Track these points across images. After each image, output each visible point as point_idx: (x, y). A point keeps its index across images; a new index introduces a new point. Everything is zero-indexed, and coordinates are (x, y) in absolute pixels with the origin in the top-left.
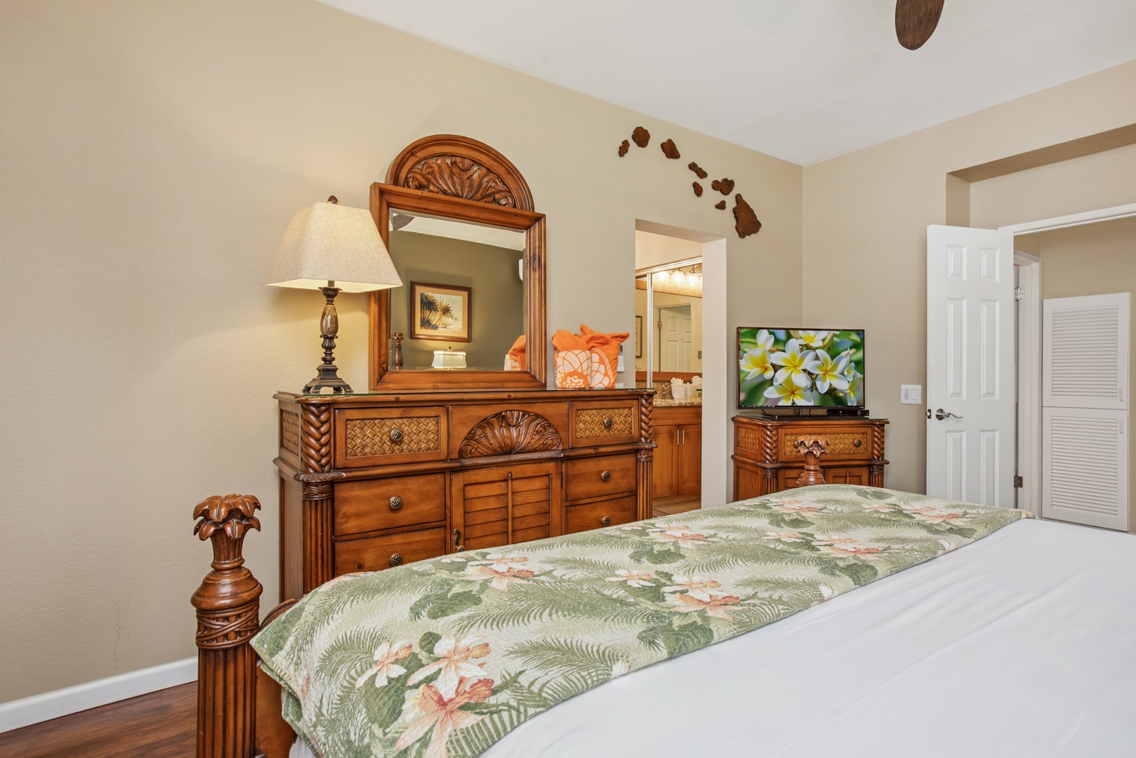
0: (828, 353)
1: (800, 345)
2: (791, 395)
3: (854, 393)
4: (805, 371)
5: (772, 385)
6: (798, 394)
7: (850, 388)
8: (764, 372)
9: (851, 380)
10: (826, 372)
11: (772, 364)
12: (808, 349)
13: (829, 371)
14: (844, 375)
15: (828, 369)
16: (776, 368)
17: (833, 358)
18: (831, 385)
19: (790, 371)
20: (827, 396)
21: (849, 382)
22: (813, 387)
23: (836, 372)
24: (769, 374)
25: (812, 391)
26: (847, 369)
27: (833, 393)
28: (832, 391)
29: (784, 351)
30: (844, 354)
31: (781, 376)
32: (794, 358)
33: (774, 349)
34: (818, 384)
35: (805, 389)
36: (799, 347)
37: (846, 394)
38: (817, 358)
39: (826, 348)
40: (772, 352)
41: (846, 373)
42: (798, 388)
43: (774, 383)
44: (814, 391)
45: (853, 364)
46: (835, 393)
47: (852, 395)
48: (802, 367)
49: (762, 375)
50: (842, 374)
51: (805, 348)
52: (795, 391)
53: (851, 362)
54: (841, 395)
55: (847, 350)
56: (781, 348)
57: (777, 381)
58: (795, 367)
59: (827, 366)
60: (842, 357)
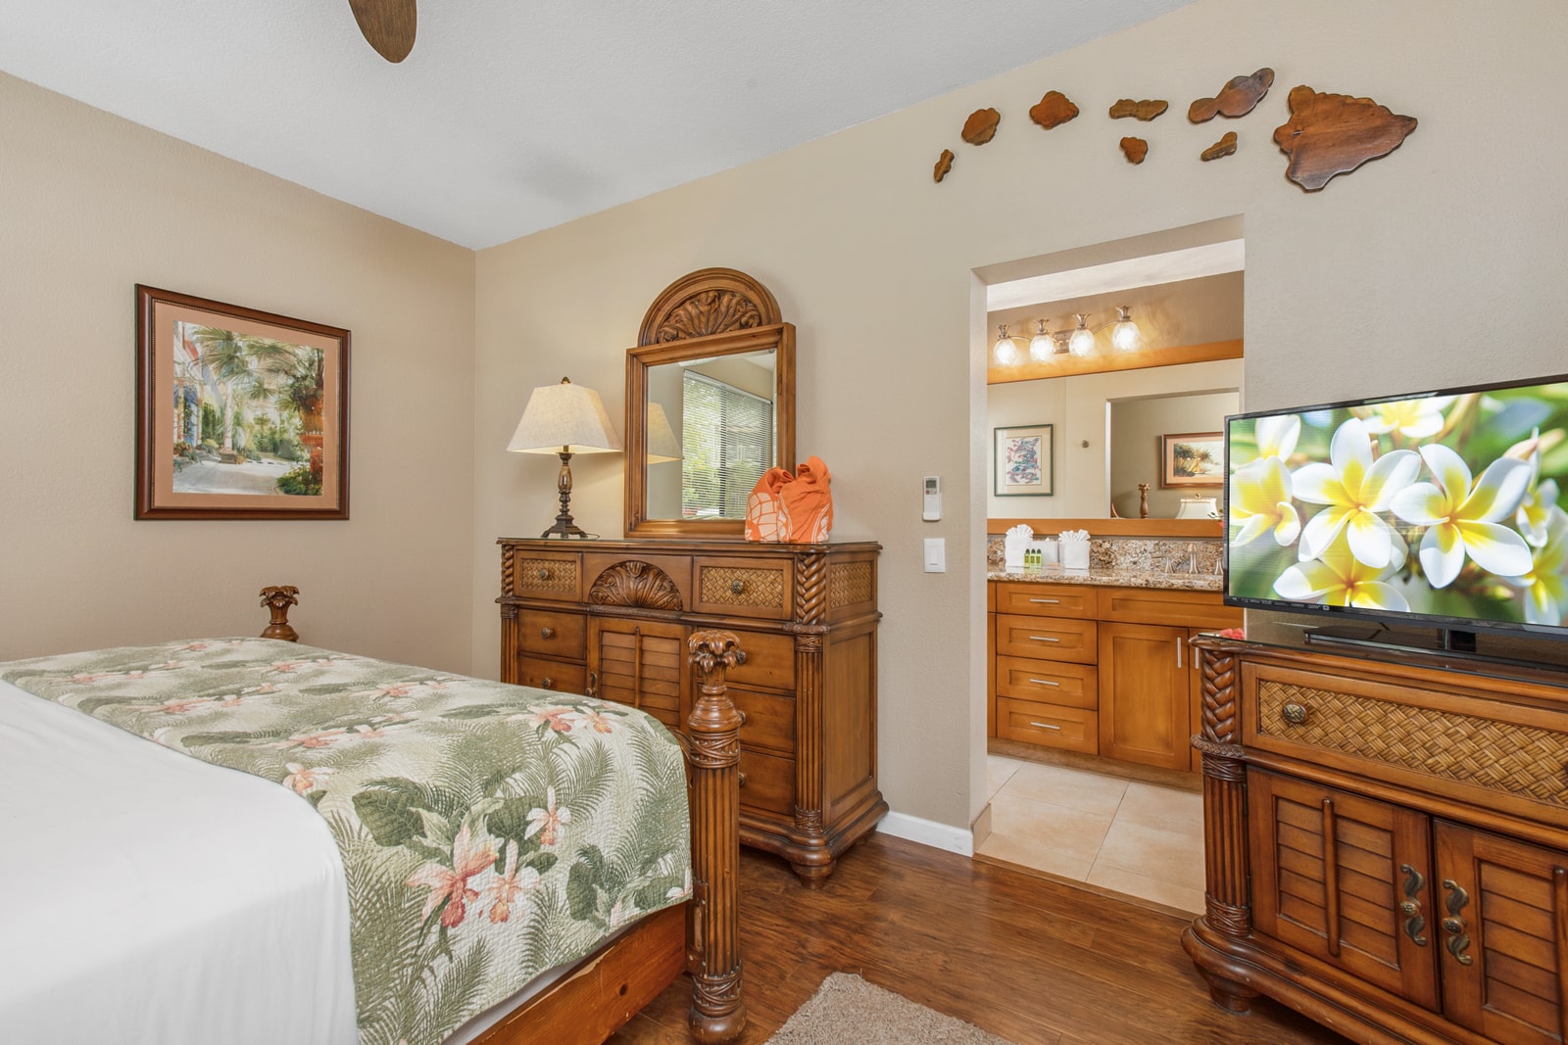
0: (1460, 453)
1: (1373, 437)
2: (1345, 591)
3: (1551, 589)
4: (1385, 516)
5: (1294, 561)
6: (1365, 590)
7: (1535, 571)
8: (1276, 524)
9: (1542, 543)
10: (1454, 518)
11: (1296, 502)
12: (1395, 448)
13: (1461, 515)
14: (1515, 528)
15: (1460, 508)
16: (1306, 511)
17: (1476, 469)
18: (1468, 559)
19: (1343, 519)
20: (1455, 596)
21: (1532, 549)
22: (1411, 568)
23: (1488, 519)
24: (1286, 533)
25: (1406, 580)
26: (1528, 503)
27: (1477, 586)
28: (1471, 582)
29: (1327, 460)
30: (1516, 451)
31: (1319, 536)
32: (1354, 478)
33: (1299, 456)
34: (1426, 557)
35: (1387, 574)
36: (1369, 444)
37: (1520, 591)
38: (1424, 474)
39: (1455, 438)
40: (1294, 465)
41: (1522, 518)
42: (1365, 570)
43: (1302, 557)
44: (1414, 580)
45: (1550, 486)
46: (1483, 590)
47: (1542, 593)
48: (1378, 505)
49: (1269, 533)
50: (1510, 521)
51: (1386, 445)
52: (1357, 579)
53: (1542, 479)
54: (1502, 592)
55: (1528, 436)
56: (1318, 450)
57: (1307, 551)
58: (1357, 506)
59: (1457, 496)
60: (1512, 465)
